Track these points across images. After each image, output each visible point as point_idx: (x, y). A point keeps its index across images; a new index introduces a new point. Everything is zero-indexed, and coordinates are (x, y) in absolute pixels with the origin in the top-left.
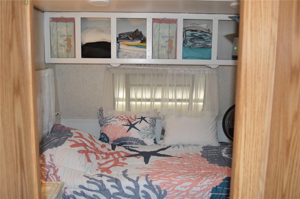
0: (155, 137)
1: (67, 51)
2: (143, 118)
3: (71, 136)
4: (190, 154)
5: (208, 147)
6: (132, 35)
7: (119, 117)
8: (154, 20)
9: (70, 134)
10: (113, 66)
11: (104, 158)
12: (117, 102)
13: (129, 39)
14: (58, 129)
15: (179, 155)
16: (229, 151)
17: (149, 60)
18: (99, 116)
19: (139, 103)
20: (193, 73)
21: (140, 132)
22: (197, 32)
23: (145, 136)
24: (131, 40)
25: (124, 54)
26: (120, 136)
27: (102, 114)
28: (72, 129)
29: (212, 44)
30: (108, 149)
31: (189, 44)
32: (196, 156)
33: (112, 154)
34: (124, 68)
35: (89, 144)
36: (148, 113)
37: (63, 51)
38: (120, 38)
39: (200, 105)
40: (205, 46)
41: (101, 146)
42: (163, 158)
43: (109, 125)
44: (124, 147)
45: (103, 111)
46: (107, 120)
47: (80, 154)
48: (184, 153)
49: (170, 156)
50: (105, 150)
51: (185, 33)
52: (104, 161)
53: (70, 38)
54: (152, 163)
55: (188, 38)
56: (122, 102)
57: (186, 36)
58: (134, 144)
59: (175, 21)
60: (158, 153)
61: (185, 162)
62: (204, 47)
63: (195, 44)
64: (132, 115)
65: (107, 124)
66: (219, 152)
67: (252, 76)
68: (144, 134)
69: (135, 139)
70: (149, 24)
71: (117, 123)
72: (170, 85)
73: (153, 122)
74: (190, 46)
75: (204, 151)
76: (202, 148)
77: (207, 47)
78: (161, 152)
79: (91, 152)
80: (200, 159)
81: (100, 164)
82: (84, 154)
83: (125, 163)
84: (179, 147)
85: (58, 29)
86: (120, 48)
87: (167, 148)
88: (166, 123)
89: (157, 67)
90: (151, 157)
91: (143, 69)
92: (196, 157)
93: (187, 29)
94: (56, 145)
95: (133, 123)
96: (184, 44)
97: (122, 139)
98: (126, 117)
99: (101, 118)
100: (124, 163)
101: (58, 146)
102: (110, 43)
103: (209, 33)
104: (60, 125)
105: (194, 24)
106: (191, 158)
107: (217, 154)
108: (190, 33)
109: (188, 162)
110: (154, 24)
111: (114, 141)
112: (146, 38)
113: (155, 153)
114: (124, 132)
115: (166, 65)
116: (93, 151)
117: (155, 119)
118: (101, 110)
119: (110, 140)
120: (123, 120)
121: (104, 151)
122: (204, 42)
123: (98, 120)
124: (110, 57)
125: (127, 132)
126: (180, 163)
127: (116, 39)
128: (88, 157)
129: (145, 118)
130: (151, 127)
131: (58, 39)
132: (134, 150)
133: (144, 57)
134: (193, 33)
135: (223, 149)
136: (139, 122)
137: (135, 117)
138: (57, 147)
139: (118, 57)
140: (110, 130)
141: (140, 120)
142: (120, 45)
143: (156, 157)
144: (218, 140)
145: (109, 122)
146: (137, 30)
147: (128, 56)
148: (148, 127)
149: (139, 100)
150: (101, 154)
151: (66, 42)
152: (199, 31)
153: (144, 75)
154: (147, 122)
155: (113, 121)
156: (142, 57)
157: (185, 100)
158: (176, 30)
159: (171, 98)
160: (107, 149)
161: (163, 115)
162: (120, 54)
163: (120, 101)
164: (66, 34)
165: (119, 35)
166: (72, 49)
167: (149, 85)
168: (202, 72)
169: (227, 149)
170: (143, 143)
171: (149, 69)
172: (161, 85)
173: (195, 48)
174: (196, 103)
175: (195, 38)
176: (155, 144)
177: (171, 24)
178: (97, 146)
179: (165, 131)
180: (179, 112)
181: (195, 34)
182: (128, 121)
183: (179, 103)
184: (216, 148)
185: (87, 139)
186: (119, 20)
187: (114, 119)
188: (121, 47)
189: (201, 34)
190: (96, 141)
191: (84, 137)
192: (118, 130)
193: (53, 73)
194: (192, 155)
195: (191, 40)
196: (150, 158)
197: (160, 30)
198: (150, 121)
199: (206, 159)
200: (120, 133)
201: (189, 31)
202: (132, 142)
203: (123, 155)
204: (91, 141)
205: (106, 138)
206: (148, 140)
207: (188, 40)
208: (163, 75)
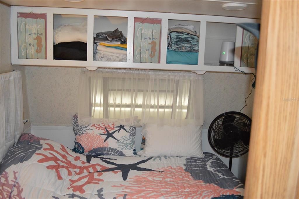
0: (135, 148)
1: (37, 51)
2: (122, 127)
3: (40, 149)
4: (173, 167)
5: (192, 159)
6: (111, 35)
7: (96, 125)
8: (136, 19)
9: (38, 146)
10: (89, 69)
11: (77, 173)
12: (93, 108)
13: (108, 40)
14: (25, 140)
15: (161, 169)
16: (214, 164)
17: (129, 64)
18: (74, 123)
19: (117, 109)
20: (177, 78)
21: (119, 142)
22: (183, 34)
23: (123, 146)
24: (110, 41)
25: (102, 56)
26: (97, 146)
27: (77, 121)
28: (42, 139)
29: (199, 47)
30: (83, 161)
31: (174, 47)
32: (179, 170)
33: (87, 168)
34: (102, 72)
35: (60, 157)
36: (128, 120)
37: (32, 51)
38: (97, 38)
39: (184, 112)
40: (192, 50)
41: (74, 158)
42: (143, 172)
43: (84, 133)
44: (101, 158)
45: (77, 117)
46: (82, 128)
47: (50, 170)
48: (166, 167)
49: (151, 170)
50: (78, 163)
51: (170, 35)
52: (76, 177)
53: (40, 37)
54: (131, 180)
55: (173, 40)
56: (99, 108)
57: (170, 38)
58: (112, 154)
59: (159, 21)
60: (138, 166)
61: (167, 177)
62: (190, 51)
63: (181, 47)
64: (110, 123)
65: (82, 133)
66: (204, 165)
67: (275, 114)
68: (122, 144)
69: (113, 149)
70: (130, 23)
71: (93, 132)
72: (152, 91)
73: (133, 131)
74: (175, 50)
75: (188, 164)
76: (186, 160)
77: (194, 51)
78: (141, 166)
79: (63, 167)
80: (183, 174)
81: (73, 180)
82: (54, 170)
83: (101, 179)
84: (160, 159)
85: (27, 26)
86: (97, 50)
87: (148, 159)
88: (147, 132)
89: (138, 70)
90: (130, 171)
91: (123, 72)
92: (179, 172)
93: (172, 31)
94: (22, 160)
95: (110, 132)
96: (168, 47)
97: (99, 149)
98: (104, 125)
99: (76, 125)
100: (99, 180)
101: (24, 161)
102: (86, 44)
103: (196, 36)
104: (28, 134)
105: (180, 25)
106: (174, 173)
107: (202, 167)
108: (175, 35)
109: (170, 178)
110: (136, 23)
111: (89, 152)
112: (127, 38)
113: (134, 167)
114: (100, 142)
115: (148, 69)
116: (65, 165)
117: (135, 128)
118: (76, 117)
119: (85, 150)
120: (99, 128)
121: (78, 165)
122: (191, 45)
123: (72, 128)
124: (86, 60)
125: (104, 142)
126: (161, 179)
127: (93, 39)
128: (59, 172)
129: (124, 126)
130: (131, 136)
131: (27, 37)
132: (112, 162)
133: (124, 60)
134: (179, 36)
135: (208, 161)
136: (118, 131)
137: (113, 125)
138: (22, 162)
139: (95, 59)
140: (85, 139)
141: (119, 128)
142: (97, 46)
143: (136, 171)
144: (202, 151)
145: (84, 131)
146: (117, 29)
147: (106, 59)
148: (127, 136)
149: (118, 106)
150: (74, 169)
151: (36, 41)
152: (185, 33)
153: (124, 79)
154: (126, 131)
155: (88, 129)
156: (122, 60)
157: (168, 107)
158: (160, 31)
159: (153, 104)
160: (81, 162)
161: (144, 123)
162: (97, 56)
163: (97, 106)
164: (35, 32)
165: (97, 34)
166: (43, 49)
167: (129, 90)
168: (187, 77)
169: (212, 162)
170: (121, 154)
171: (129, 73)
172: (142, 91)
173: (181, 52)
174: (180, 110)
175: (181, 40)
176: (135, 155)
177: (155, 25)
178: (70, 159)
179: (146, 142)
180: (161, 121)
181: (180, 36)
182: (105, 130)
183: (161, 110)
184: (201, 159)
185: (58, 151)
186: (97, 18)
187: (89, 127)
188: (98, 48)
189: (188, 36)
190: (69, 153)
191: (55, 149)
192: (94, 139)
193: (21, 76)
194: (174, 169)
195: (176, 43)
196: (129, 173)
197: (143, 31)
198: (129, 129)
199: (190, 174)
200: (97, 143)
201: (174, 33)
202: (110, 153)
203: (99, 168)
204: (63, 153)
205: (81, 148)
206: (127, 150)
207: (173, 42)
208: (144, 79)
